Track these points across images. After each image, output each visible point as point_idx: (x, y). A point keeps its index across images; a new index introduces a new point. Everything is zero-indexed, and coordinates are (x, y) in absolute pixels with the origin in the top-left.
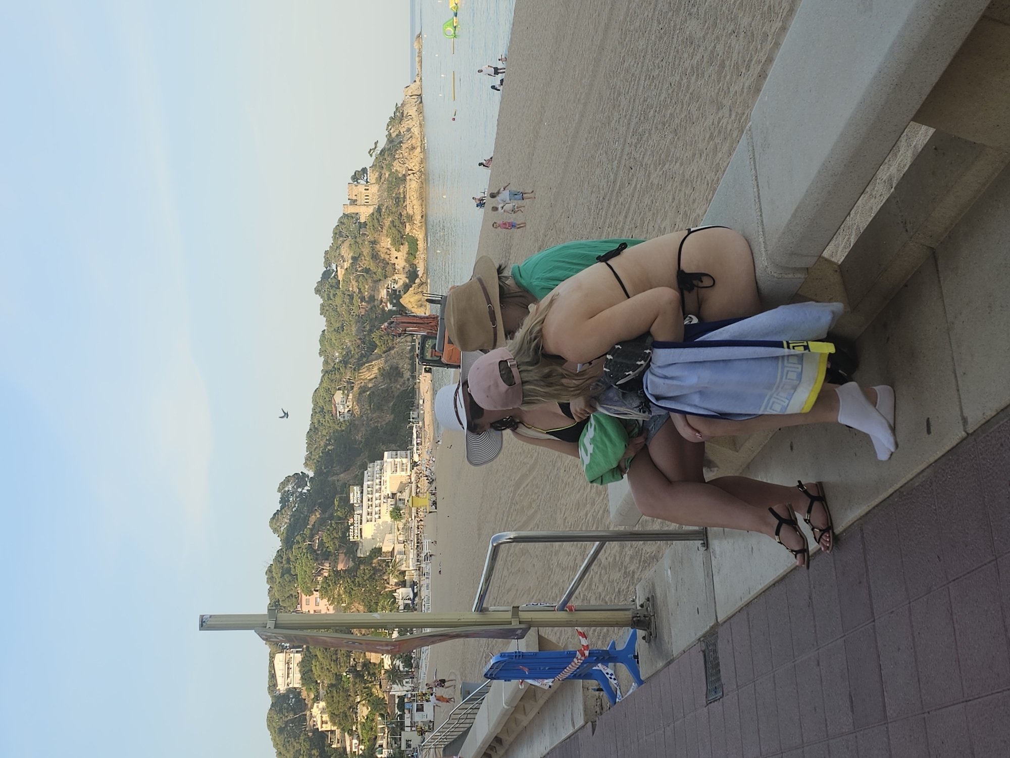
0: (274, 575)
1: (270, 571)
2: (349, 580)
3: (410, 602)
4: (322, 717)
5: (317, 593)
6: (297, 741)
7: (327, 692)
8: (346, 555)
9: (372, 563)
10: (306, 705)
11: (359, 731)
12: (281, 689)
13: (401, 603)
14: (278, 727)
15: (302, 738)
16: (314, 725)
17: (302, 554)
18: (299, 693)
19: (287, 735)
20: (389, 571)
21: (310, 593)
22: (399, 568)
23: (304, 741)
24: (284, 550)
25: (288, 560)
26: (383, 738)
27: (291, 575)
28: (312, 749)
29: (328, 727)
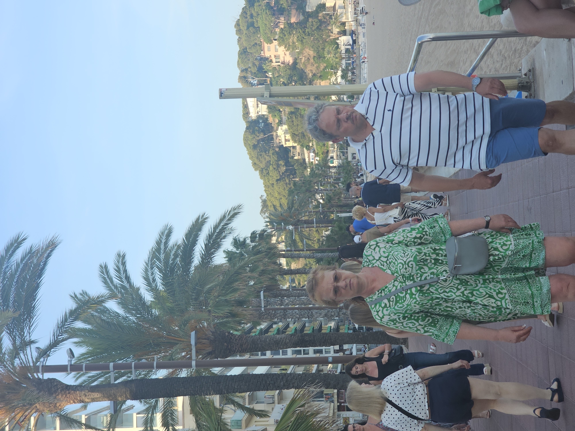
0: (242, 28)
1: (238, 24)
2: (300, 30)
3: (349, 47)
4: (285, 136)
5: (276, 41)
6: (267, 154)
7: (288, 118)
8: (297, 11)
9: (318, 16)
10: (272, 127)
11: (315, 146)
12: (253, 116)
13: (343, 48)
14: (252, 144)
15: (271, 152)
16: (280, 143)
17: (262, 10)
18: (267, 119)
19: (260, 150)
20: (332, 23)
21: (271, 42)
22: (340, 20)
23: (273, 154)
24: (248, 7)
25: (252, 16)
26: (333, 151)
27: (254, 27)
28: (279, 160)
29: (290, 144)
